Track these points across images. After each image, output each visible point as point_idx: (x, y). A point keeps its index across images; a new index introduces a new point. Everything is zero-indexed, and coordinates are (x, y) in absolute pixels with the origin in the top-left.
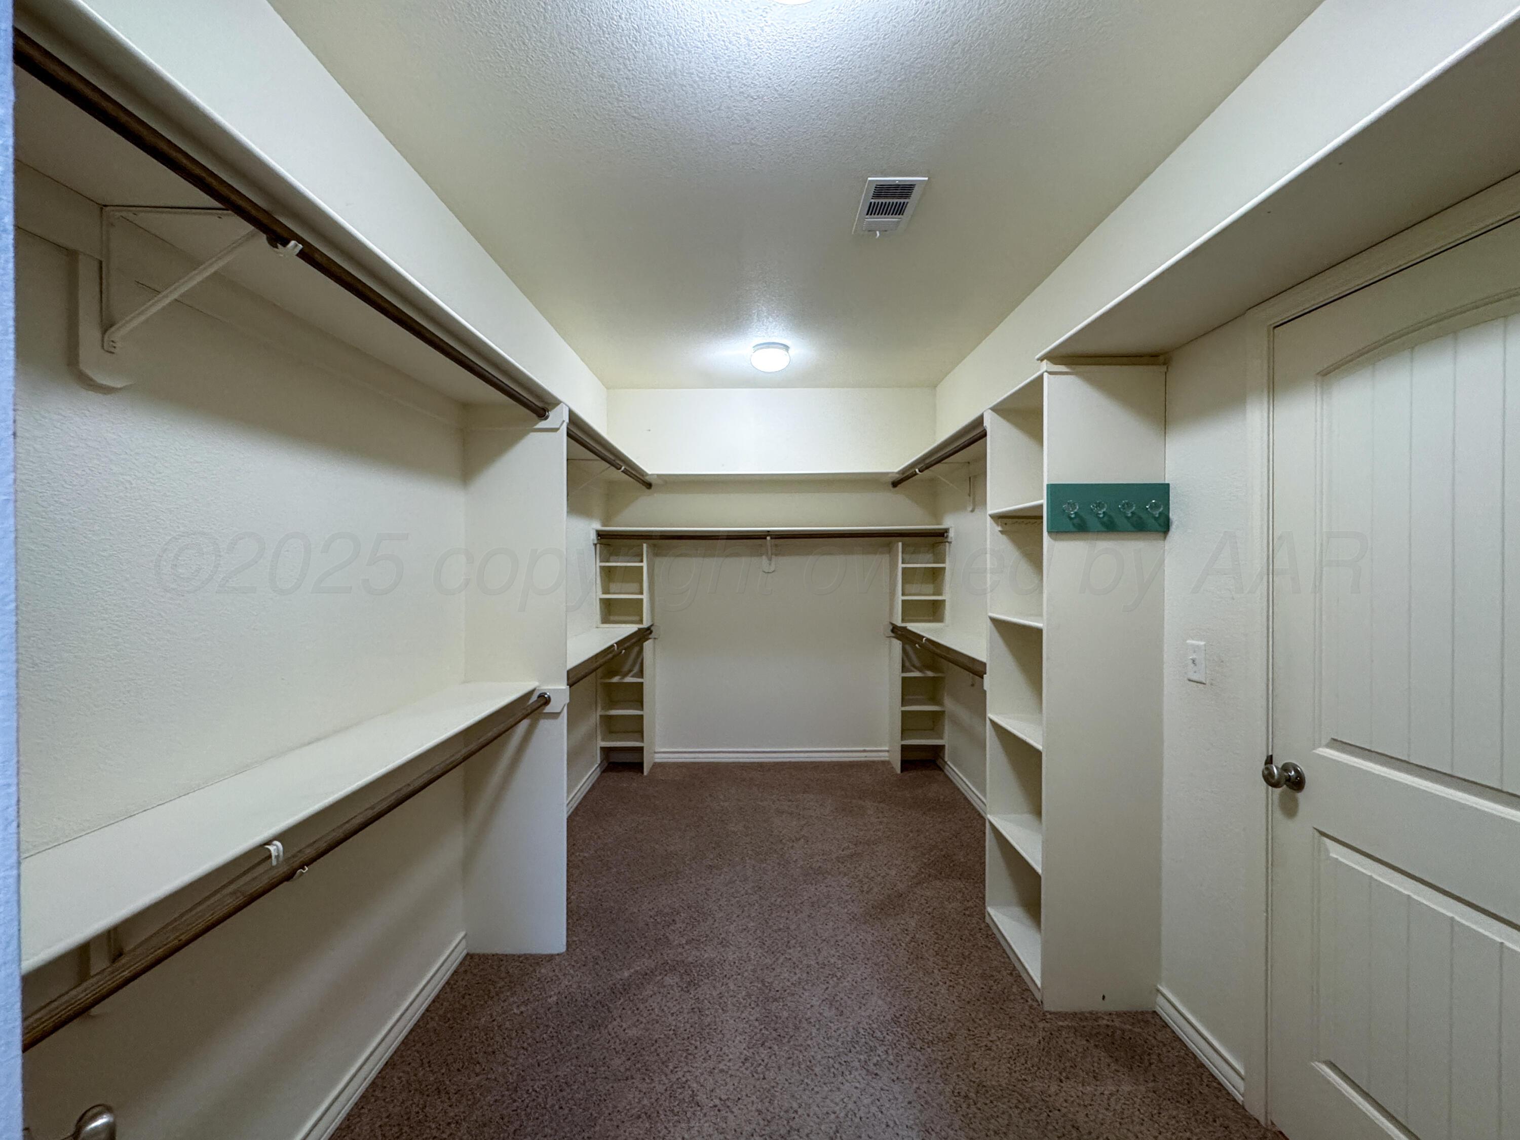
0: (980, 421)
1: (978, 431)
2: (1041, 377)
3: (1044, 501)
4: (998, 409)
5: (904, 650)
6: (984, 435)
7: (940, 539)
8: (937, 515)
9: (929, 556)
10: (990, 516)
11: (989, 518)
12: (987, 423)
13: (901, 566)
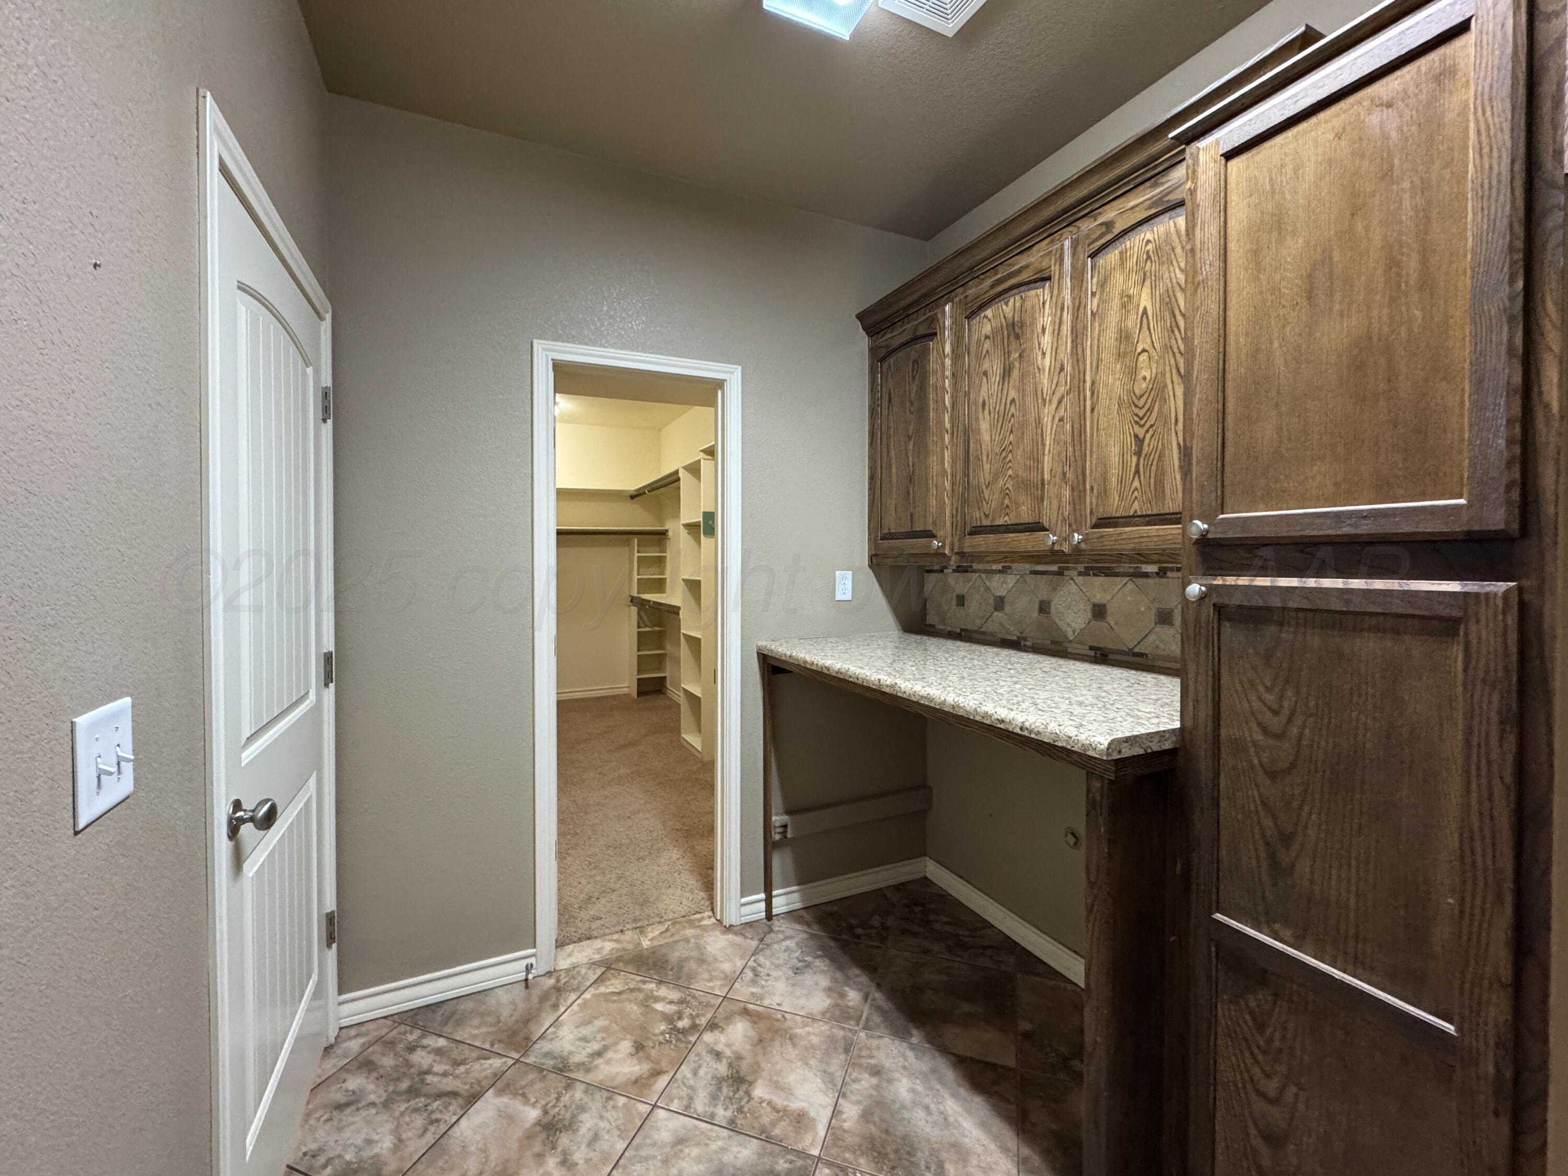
0: (677, 472)
1: (675, 477)
2: (700, 460)
3: (701, 519)
4: (685, 468)
5: (639, 614)
6: (678, 480)
7: (663, 537)
8: (661, 521)
9: (658, 549)
10: (684, 525)
11: (682, 527)
12: (680, 475)
13: (636, 555)
